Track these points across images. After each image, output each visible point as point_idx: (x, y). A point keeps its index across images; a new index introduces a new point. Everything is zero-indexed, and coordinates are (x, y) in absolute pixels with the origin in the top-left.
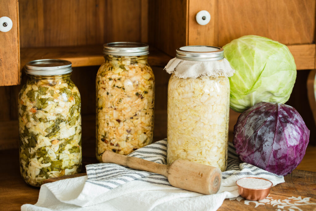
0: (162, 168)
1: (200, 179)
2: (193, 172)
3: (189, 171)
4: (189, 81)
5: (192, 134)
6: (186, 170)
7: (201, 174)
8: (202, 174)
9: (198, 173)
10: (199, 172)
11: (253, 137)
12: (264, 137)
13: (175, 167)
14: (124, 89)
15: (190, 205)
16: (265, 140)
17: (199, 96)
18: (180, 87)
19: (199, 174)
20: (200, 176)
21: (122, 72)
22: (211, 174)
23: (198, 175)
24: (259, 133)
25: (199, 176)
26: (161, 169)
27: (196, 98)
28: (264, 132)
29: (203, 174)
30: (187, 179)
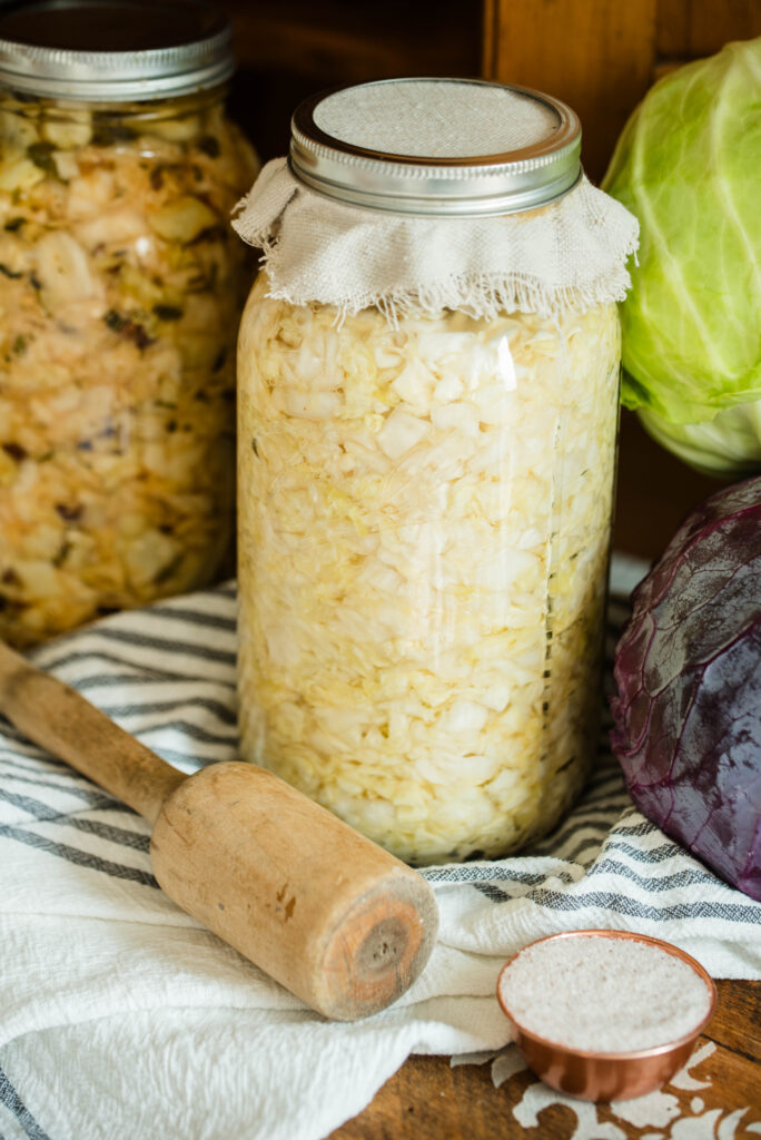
0: (146, 790)
1: (280, 931)
2: (257, 877)
3: (237, 859)
4: (323, 318)
5: (336, 618)
6: (226, 852)
7: (287, 898)
8: (293, 902)
9: (277, 889)
10: (282, 884)
11: (679, 696)
12: (734, 712)
13: (185, 813)
14: (37, 285)
15: (190, 1076)
16: (737, 728)
17: (368, 420)
18: (275, 344)
19: (280, 898)
20: (282, 914)
21: (36, 186)
22: (337, 912)
23: (273, 901)
24: (711, 681)
25: (278, 909)
26: (142, 794)
27: (352, 425)
28: (737, 677)
29: (298, 902)
30: (222, 907)
